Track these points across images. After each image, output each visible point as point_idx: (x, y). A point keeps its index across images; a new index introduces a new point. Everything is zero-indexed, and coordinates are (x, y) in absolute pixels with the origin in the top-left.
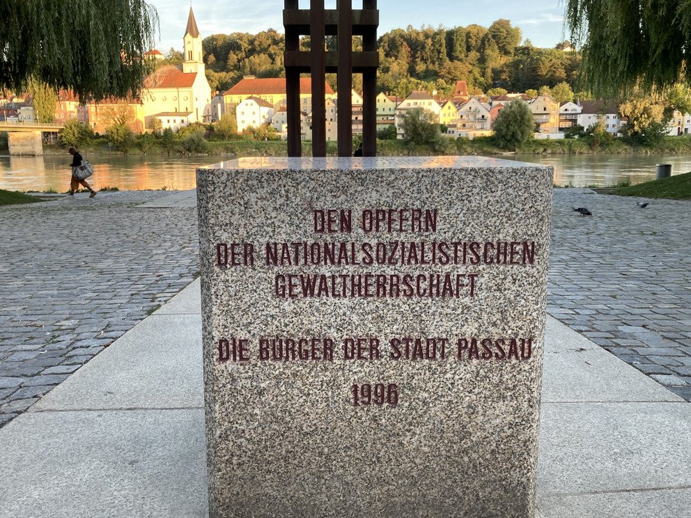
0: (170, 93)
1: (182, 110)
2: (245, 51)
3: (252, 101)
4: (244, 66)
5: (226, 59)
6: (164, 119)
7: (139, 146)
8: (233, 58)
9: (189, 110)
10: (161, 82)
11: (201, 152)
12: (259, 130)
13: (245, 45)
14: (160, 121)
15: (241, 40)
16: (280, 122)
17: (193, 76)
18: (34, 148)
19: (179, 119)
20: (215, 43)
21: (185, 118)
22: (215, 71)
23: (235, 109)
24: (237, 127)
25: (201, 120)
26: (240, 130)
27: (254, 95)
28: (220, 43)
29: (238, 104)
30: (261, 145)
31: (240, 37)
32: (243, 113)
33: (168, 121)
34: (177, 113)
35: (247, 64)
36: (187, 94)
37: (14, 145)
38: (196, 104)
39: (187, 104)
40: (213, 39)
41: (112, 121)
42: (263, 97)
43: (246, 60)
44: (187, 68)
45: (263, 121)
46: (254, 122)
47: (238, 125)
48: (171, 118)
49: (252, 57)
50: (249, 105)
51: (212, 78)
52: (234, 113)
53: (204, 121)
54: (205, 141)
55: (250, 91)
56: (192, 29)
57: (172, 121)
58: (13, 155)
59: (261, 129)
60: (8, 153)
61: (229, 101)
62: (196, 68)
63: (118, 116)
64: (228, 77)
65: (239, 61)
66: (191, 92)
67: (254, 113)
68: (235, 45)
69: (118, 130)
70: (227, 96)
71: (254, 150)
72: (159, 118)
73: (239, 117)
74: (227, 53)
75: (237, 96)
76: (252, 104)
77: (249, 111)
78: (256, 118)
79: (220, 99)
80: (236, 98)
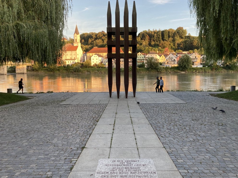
0: (69, 53)
1: (73, 58)
2: (94, 38)
3: (96, 55)
4: (94, 43)
5: (88, 41)
7: (59, 70)
8: (90, 41)
9: (75, 58)
10: (66, 49)
11: (79, 72)
12: (98, 65)
13: (94, 36)
14: (66, 62)
15: (93, 35)
16: (106, 62)
17: (77, 47)
18: (24, 71)
19: (72, 61)
20: (84, 36)
21: (74, 61)
22: (84, 45)
23: (91, 58)
24: (91, 64)
25: (79, 61)
26: (92, 65)
27: (97, 53)
28: (86, 36)
29: (92, 56)
30: (99, 70)
31: (93, 34)
32: (93, 59)
33: (68, 62)
34: (71, 59)
35: (95, 43)
36: (75, 53)
37: (17, 70)
38: (78, 56)
39: (75, 56)
40: (83, 34)
42: (100, 54)
43: (94, 41)
44: (75, 45)
45: (100, 62)
46: (97, 62)
47: (92, 63)
49: (96, 40)
50: (95, 56)
51: (83, 47)
52: (90, 59)
53: (80, 62)
54: (80, 68)
55: (96, 52)
56: (77, 32)
58: (17, 73)
59: (99, 65)
60: (15, 73)
61: (88, 55)
62: (78, 45)
64: (88, 47)
65: (92, 42)
66: (76, 53)
67: (97, 59)
68: (91, 36)
70: (88, 54)
71: (97, 71)
72: (65, 61)
73: (92, 61)
74: (88, 39)
75: (91, 53)
76: (96, 56)
77: (95, 58)
78: (98, 61)
79: (86, 54)
80: (91, 54)
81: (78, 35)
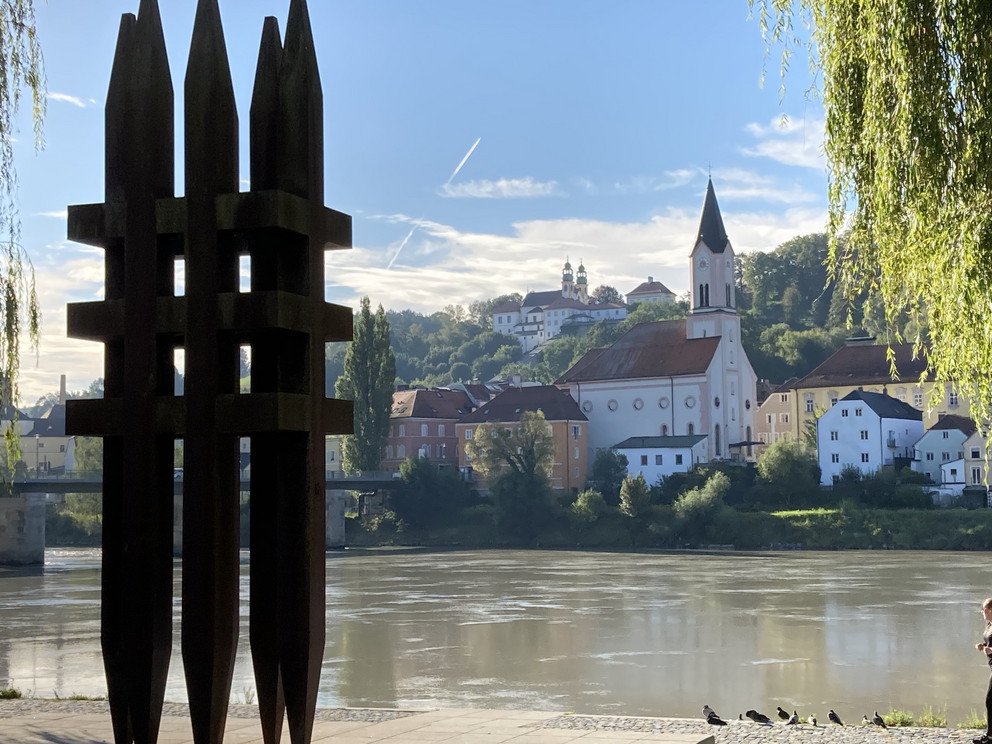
0: (652, 390)
1: (681, 431)
3: (860, 404)
6: (633, 455)
9: (697, 432)
14: (624, 461)
16: (938, 457)
17: (709, 346)
19: (669, 455)
21: (685, 453)
23: (816, 426)
26: (826, 480)
27: (866, 388)
29: (824, 412)
32: (835, 436)
33: (644, 460)
34: (665, 440)
36: (695, 391)
38: (716, 417)
39: (694, 416)
41: (504, 464)
42: (892, 390)
44: (698, 328)
45: (889, 454)
46: (865, 458)
47: (821, 466)
48: (651, 453)
50: (852, 413)
57: (651, 460)
59: (884, 478)
61: (804, 405)
62: (719, 327)
63: (519, 450)
66: (705, 389)
67: (864, 435)
69: (515, 484)
70: (801, 391)
72: (621, 452)
73: (826, 446)
75: (825, 391)
76: (858, 412)
77: (849, 428)
80: (822, 395)
81: (717, 258)
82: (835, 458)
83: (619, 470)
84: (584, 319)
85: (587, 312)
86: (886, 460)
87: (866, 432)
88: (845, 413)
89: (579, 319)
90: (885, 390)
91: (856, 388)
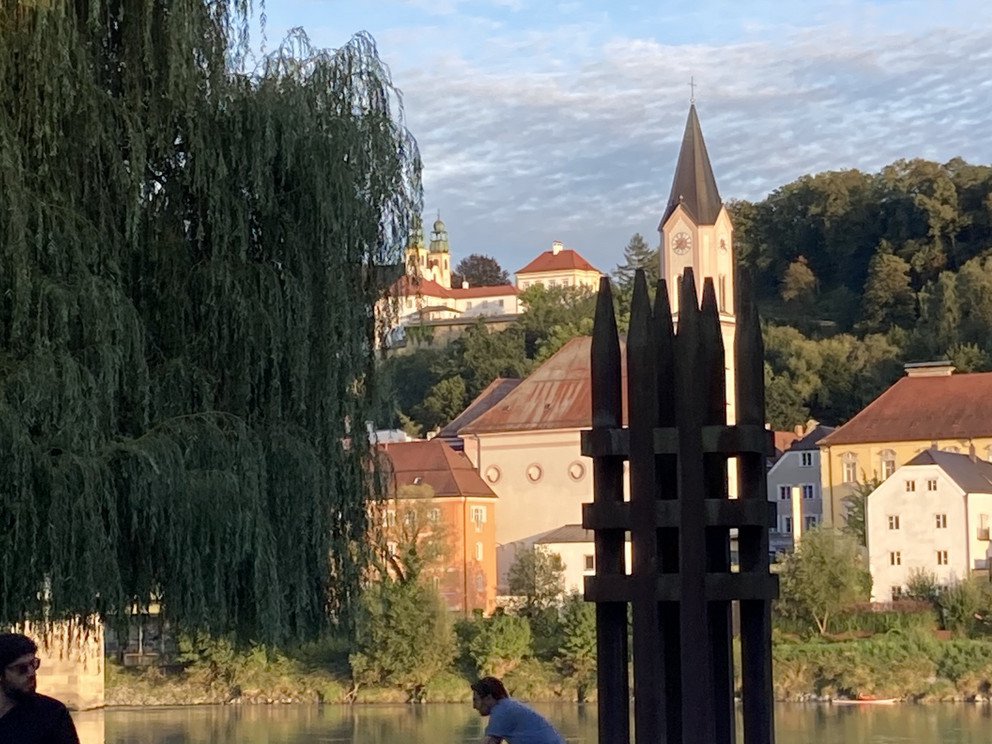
2: (945, 237)
3: (934, 471)
4: (936, 303)
5: (860, 274)
6: (570, 555)
8: (892, 268)
10: (566, 404)
12: (961, 592)
13: (944, 212)
14: (556, 563)
15: (929, 192)
20: (814, 210)
22: (809, 333)
23: (862, 505)
24: (867, 581)
26: (880, 594)
28: (838, 208)
29: (877, 484)
30: (961, 658)
31: (924, 177)
32: (894, 523)
35: (949, 294)
40: (805, 195)
42: (981, 449)
43: (948, 279)
45: (980, 552)
46: (942, 557)
47: (872, 570)
49: (972, 266)
50: (922, 486)
51: (793, 362)
52: (858, 525)
55: (931, 424)
56: (692, 195)
59: (972, 588)
64: (862, 355)
65: (917, 280)
67: (942, 521)
68: (901, 216)
69: (389, 604)
70: (836, 450)
72: (554, 548)
73: (880, 539)
74: (868, 251)
75: (875, 448)
76: (932, 485)
77: (917, 511)
78: (950, 539)
79: (807, 460)
80: (870, 456)
81: (705, 233)
82: (895, 559)
83: (549, 579)
84: (446, 315)
85: (450, 303)
86: (976, 561)
87: (944, 517)
88: (911, 486)
89: (436, 315)
90: (972, 448)
91: (927, 445)
